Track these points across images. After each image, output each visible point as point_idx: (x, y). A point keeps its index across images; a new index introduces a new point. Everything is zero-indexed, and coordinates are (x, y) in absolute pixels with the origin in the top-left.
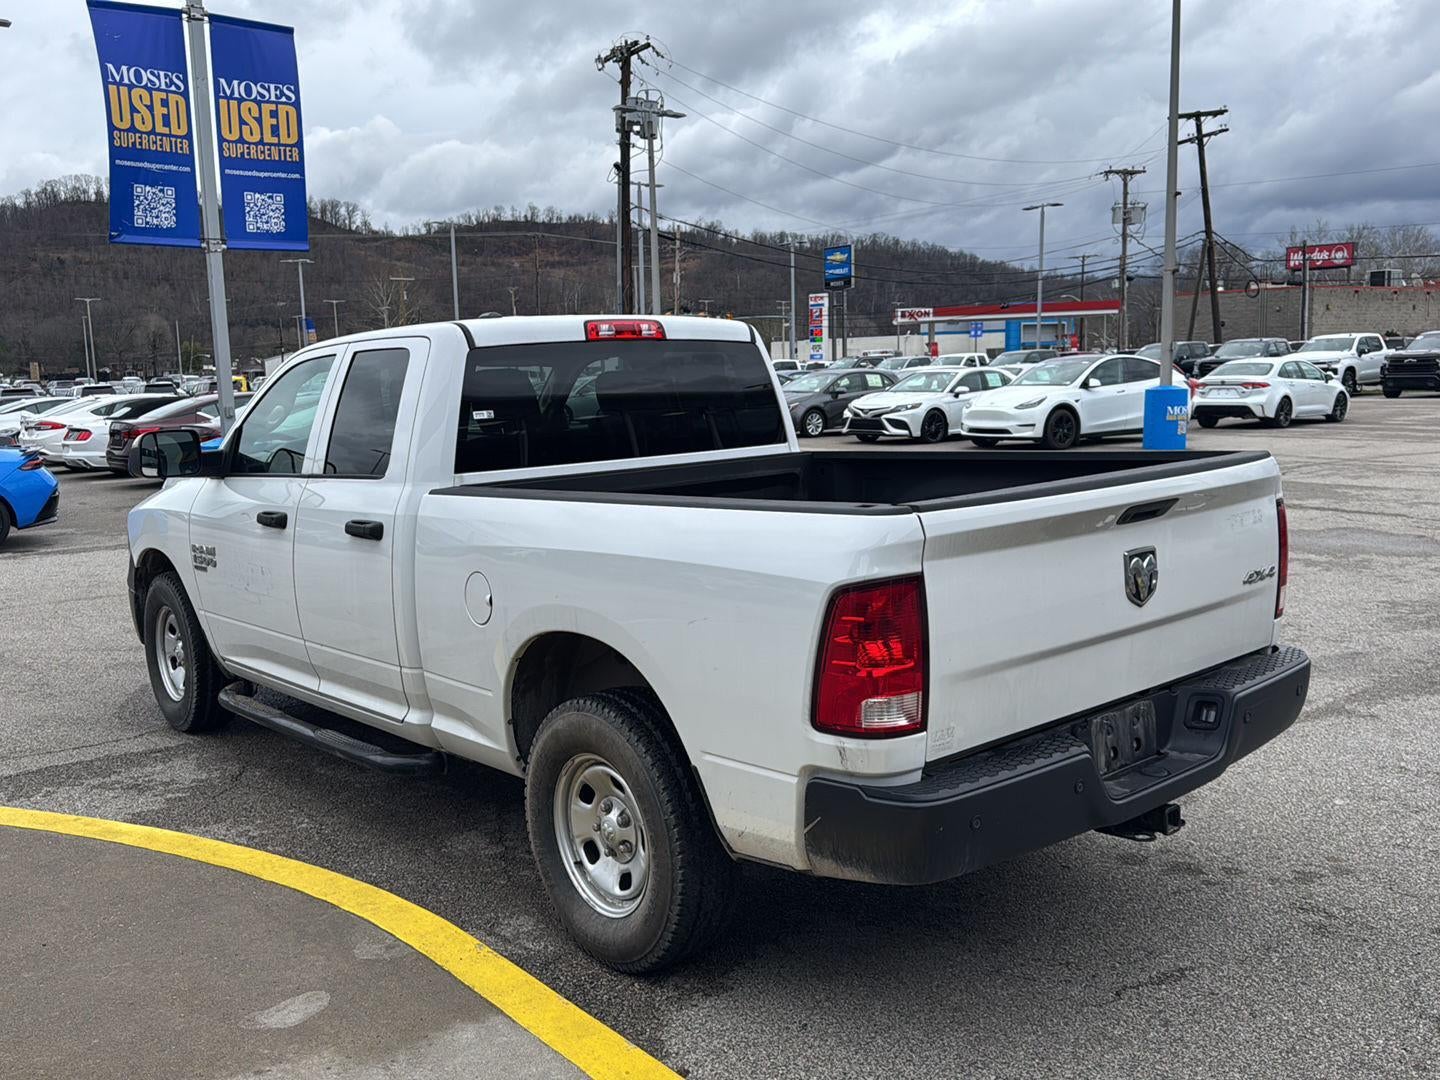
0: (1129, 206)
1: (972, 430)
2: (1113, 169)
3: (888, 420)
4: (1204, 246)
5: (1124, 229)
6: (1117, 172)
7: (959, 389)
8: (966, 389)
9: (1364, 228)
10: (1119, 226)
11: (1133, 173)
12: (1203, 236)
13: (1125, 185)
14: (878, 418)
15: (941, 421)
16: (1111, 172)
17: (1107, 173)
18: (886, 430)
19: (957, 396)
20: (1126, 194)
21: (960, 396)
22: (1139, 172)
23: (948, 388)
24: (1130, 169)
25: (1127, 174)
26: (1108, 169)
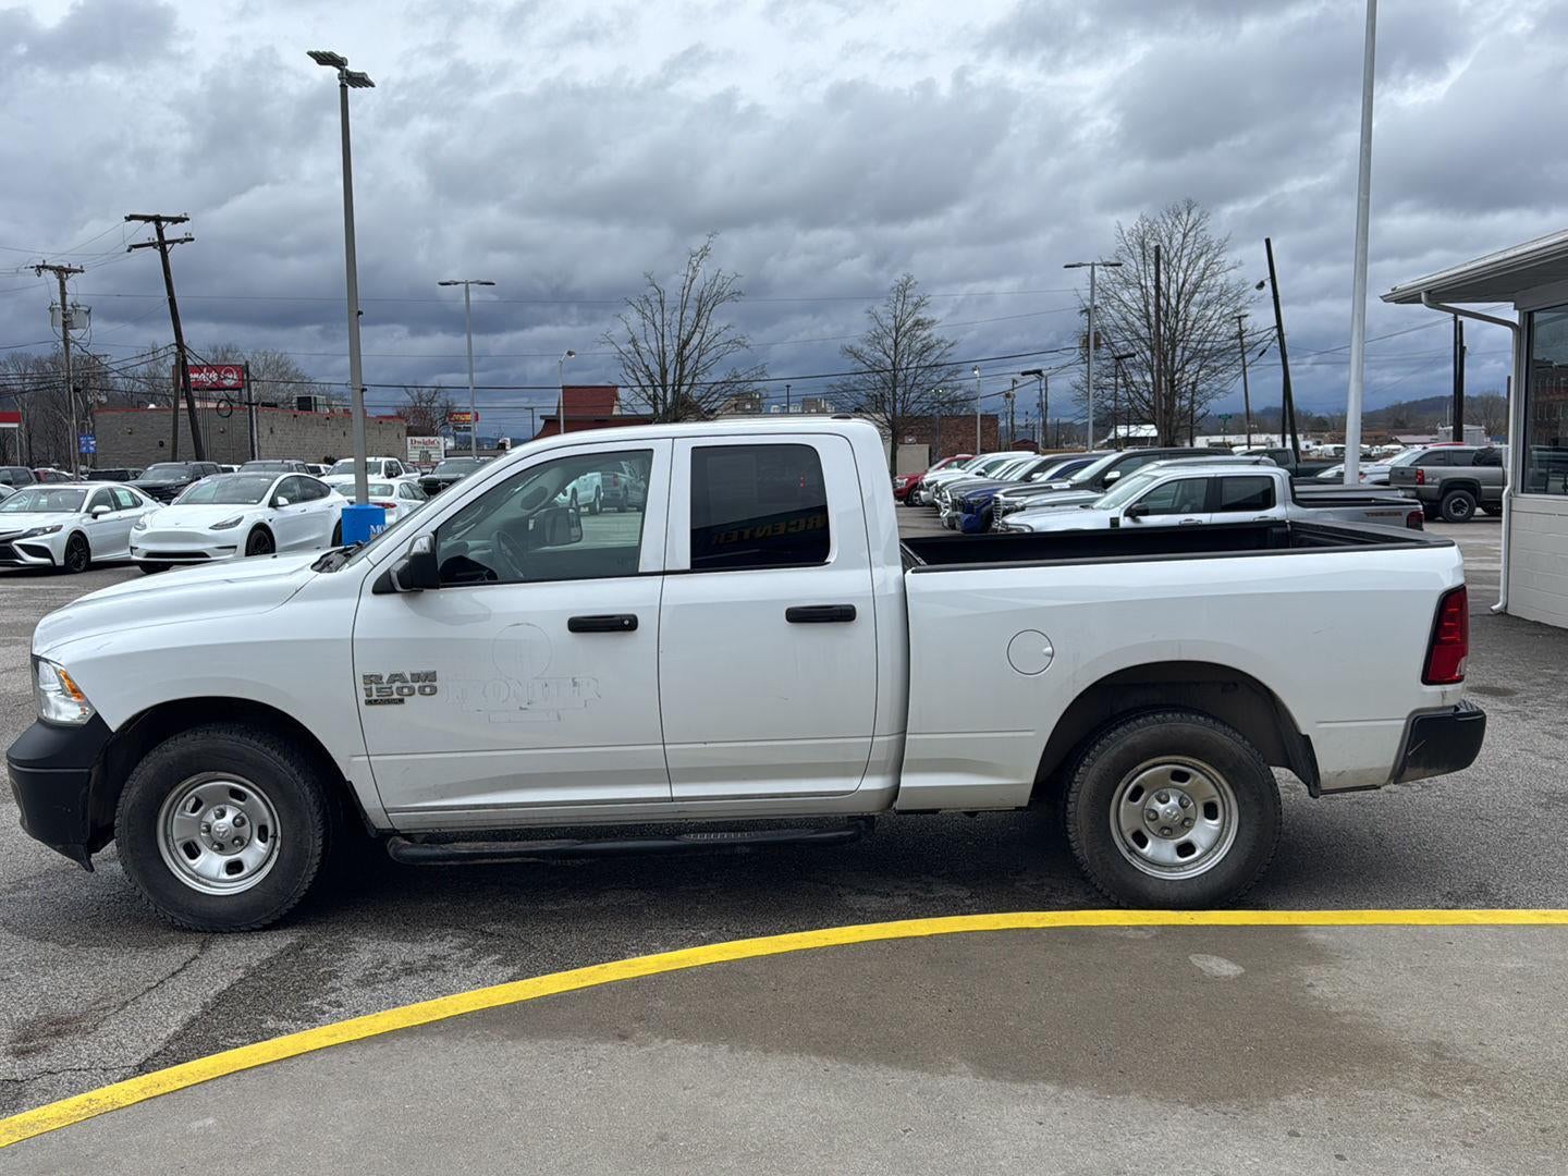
0: (69, 308)
1: (149, 555)
2: (47, 264)
3: (22, 546)
4: (177, 360)
5: (65, 333)
6: (51, 268)
7: (98, 508)
8: (106, 508)
9: (228, 351)
10: (60, 330)
11: (68, 271)
12: (175, 349)
13: (62, 285)
14: (8, 545)
15: (82, 546)
16: (44, 267)
17: (40, 268)
18: (22, 559)
19: (95, 516)
20: (63, 294)
21: (100, 517)
22: (76, 271)
23: (84, 508)
24: (66, 266)
25: (62, 272)
26: (41, 264)
